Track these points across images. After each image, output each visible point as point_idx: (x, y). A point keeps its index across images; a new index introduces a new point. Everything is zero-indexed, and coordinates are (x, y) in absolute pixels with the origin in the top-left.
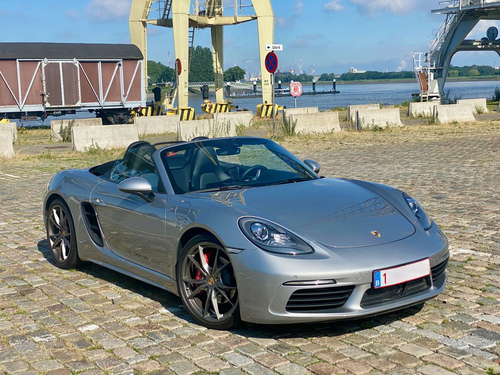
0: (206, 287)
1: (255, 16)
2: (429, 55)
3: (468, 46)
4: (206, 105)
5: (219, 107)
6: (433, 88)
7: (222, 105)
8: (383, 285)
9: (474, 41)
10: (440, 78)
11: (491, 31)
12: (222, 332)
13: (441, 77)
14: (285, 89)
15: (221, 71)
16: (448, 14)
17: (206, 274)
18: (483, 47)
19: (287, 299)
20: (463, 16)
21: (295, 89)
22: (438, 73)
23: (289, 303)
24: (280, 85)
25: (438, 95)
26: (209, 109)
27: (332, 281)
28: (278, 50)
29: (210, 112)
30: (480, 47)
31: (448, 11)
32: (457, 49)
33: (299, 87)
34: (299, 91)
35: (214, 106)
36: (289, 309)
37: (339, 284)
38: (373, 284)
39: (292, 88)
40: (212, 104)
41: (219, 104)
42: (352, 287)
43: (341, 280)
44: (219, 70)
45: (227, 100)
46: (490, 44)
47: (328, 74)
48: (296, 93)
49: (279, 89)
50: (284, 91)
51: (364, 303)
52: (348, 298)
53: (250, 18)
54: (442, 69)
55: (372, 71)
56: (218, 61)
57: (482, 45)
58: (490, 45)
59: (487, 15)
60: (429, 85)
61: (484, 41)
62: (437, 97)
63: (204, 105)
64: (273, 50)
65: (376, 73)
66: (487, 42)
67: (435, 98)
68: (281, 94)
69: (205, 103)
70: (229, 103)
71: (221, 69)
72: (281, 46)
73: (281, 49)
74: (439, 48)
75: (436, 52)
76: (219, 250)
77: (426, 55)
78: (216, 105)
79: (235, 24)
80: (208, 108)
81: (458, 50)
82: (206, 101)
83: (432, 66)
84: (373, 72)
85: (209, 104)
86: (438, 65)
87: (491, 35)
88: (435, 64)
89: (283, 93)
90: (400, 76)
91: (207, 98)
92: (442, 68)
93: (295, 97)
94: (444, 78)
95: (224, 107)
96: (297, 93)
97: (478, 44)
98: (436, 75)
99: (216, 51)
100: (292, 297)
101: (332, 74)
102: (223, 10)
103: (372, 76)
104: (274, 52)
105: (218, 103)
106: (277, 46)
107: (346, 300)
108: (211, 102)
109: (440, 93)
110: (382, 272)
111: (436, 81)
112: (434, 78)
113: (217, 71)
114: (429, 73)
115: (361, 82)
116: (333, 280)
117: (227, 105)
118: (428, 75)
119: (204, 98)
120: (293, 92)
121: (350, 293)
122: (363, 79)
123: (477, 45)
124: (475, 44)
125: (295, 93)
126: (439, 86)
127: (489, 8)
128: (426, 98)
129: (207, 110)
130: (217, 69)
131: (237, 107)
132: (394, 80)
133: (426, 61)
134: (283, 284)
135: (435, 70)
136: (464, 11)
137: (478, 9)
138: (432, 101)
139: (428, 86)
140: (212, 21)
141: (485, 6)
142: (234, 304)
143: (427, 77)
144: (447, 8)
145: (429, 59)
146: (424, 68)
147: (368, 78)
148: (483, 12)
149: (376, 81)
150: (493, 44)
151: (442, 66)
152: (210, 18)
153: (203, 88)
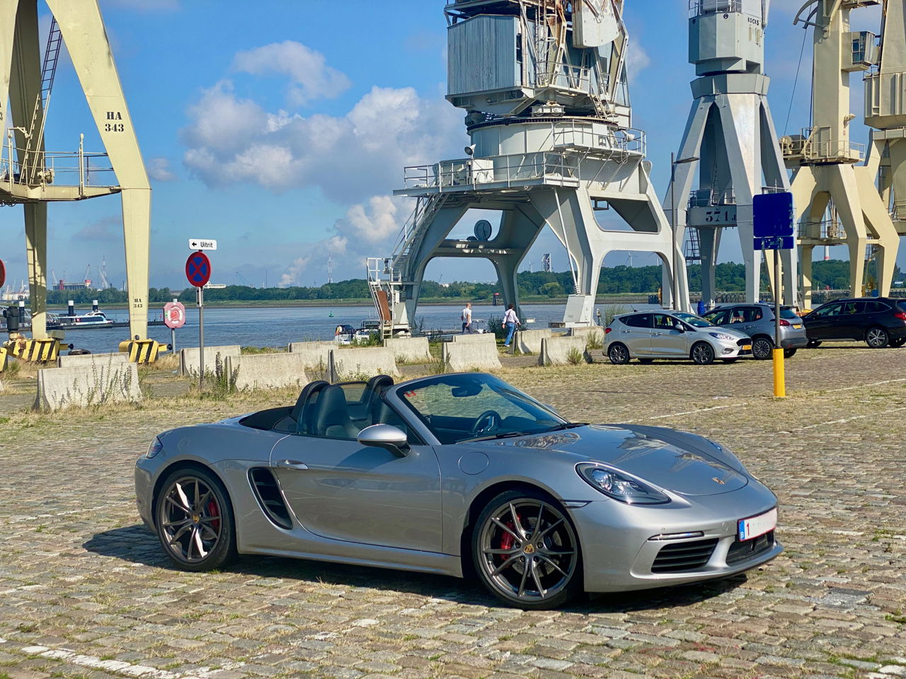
0: (521, 557)
1: (118, 188)
2: (391, 262)
3: (449, 249)
4: (14, 344)
5: (38, 346)
6: (400, 316)
7: (43, 343)
8: (747, 537)
9: (458, 241)
10: (409, 300)
11: (481, 226)
12: (547, 612)
13: (411, 298)
14: (82, 317)
15: (43, 281)
16: (419, 197)
17: (521, 541)
18: (472, 251)
19: (653, 557)
20: (443, 201)
21: (174, 316)
22: (406, 291)
23: (656, 562)
24: (71, 308)
25: (406, 327)
26: (20, 351)
27: (699, 534)
28: (209, 248)
29: (20, 357)
30: (467, 251)
31: (418, 193)
32: (434, 253)
33: (180, 312)
34: (181, 318)
35: (29, 345)
36: (655, 570)
37: (707, 536)
38: (737, 536)
39: (168, 314)
40: (25, 340)
41: (38, 342)
42: (715, 541)
43: (709, 531)
44: (38, 280)
45: (54, 333)
46: (481, 247)
47: (158, 290)
48: (175, 323)
49: (69, 315)
50: (80, 319)
51: (729, 560)
52: (711, 555)
53: (107, 191)
54: (413, 285)
55: (238, 285)
56: (37, 264)
57: (469, 248)
58: (481, 249)
59: (479, 202)
60: (392, 310)
61: (472, 243)
62: (406, 331)
63: (10, 342)
64: (201, 248)
65: (246, 288)
66: (475, 244)
67: (403, 333)
68: (75, 325)
69: (12, 340)
70: (56, 339)
71: (43, 278)
72: (214, 242)
73: (215, 248)
74: (407, 251)
75: (403, 258)
76: (544, 507)
77: (387, 262)
78: (33, 344)
79: (77, 199)
80: (17, 348)
81: (435, 255)
82: (14, 336)
83: (396, 280)
84: (240, 287)
85: (19, 340)
86: (406, 280)
87: (481, 234)
88: (400, 276)
89: (77, 324)
90: (288, 295)
91: (16, 330)
92: (412, 283)
93: (173, 329)
94: (415, 300)
95: (47, 346)
96: (177, 322)
97: (464, 246)
98: (404, 294)
99: (33, 245)
100: (660, 555)
101: (165, 289)
102: (53, 174)
103: (238, 293)
104: (203, 252)
105: (38, 339)
106: (208, 241)
107: (708, 557)
108: (22, 338)
109: (410, 324)
110: (746, 522)
111: (403, 304)
112: (401, 300)
113: (35, 282)
114: (392, 291)
115: (218, 304)
116: (701, 532)
117: (53, 343)
118: (391, 295)
119: (10, 330)
120: (170, 319)
121: (713, 549)
122: (221, 299)
123: (462, 249)
124: (458, 246)
125: (173, 322)
126: (408, 312)
127: (484, 191)
128: (388, 332)
129: (16, 352)
130: (35, 278)
131: (71, 347)
132: (278, 302)
133: (387, 272)
134: (649, 539)
135: (400, 288)
136: (444, 195)
137: (467, 191)
138: (398, 337)
139: (391, 312)
140: (35, 194)
141: (479, 188)
142: (568, 573)
143: (390, 298)
144: (418, 189)
145: (391, 268)
146: (383, 283)
147: (231, 298)
148: (473, 196)
149: (246, 303)
150: (485, 248)
151: (412, 280)
152: (32, 187)
153: (8, 312)
